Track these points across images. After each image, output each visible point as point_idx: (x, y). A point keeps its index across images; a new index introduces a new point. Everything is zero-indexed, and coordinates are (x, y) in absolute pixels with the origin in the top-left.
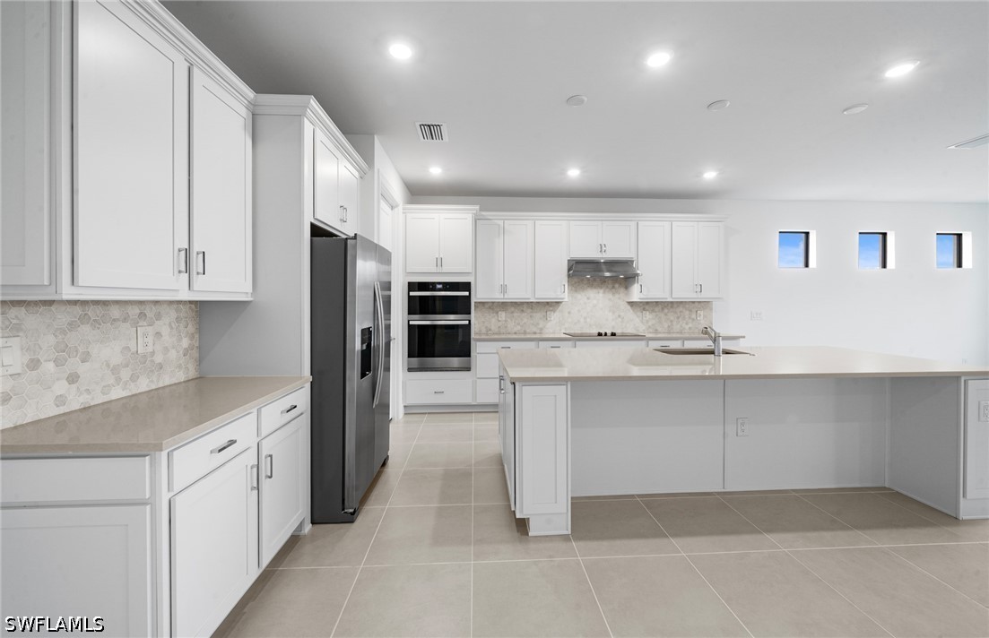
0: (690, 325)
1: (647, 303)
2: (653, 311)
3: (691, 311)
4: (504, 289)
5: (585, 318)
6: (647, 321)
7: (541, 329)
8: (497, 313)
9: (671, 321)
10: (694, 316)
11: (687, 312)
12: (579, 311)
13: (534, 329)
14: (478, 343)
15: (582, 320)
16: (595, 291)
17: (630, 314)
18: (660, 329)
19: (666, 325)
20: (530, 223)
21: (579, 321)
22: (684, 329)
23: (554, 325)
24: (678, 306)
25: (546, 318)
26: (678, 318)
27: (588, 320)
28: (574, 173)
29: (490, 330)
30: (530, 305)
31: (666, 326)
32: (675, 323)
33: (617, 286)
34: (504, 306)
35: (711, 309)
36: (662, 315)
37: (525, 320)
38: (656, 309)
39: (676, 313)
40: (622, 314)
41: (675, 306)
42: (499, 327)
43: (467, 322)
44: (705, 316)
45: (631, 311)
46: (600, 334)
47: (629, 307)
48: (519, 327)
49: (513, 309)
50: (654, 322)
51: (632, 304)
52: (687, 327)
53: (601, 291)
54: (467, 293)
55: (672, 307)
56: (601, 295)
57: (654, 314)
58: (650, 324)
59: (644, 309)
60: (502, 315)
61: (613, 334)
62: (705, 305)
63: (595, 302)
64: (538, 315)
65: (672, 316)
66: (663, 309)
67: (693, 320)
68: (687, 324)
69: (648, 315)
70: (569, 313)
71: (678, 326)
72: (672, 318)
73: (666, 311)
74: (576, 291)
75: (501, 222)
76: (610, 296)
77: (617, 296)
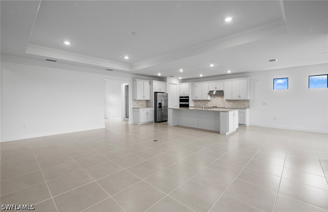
0: (243, 106)
1: (231, 100)
2: (232, 102)
3: (243, 102)
4: (197, 97)
6: (231, 105)
10: (244, 104)
11: (242, 103)
15: (215, 104)
16: (218, 97)
17: (227, 103)
18: (234, 107)
19: (236, 106)
24: (239, 101)
25: (207, 103)
28: (201, 76)
30: (202, 100)
33: (223, 96)
34: (200, 101)
35: (249, 102)
36: (235, 103)
37: (203, 104)
38: (233, 102)
43: (188, 104)
44: (247, 104)
47: (226, 101)
50: (233, 105)
52: (242, 106)
53: (220, 97)
54: (188, 98)
58: (232, 105)
60: (199, 103)
61: (216, 107)
62: (247, 101)
63: (218, 100)
64: (206, 103)
66: (235, 102)
68: (242, 105)
69: (231, 103)
72: (238, 104)
73: (236, 102)
75: (196, 84)
76: (222, 98)
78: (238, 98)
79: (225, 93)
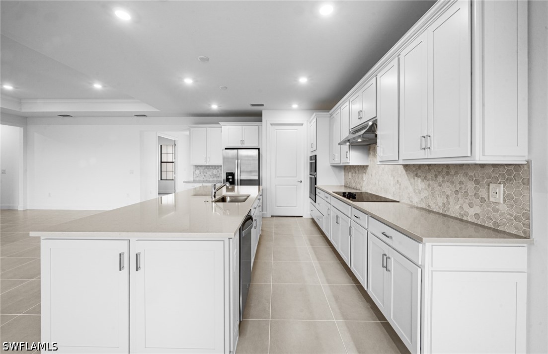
0: (477, 208)
2: (425, 178)
3: (477, 182)
6: (420, 193)
7: (361, 188)
9: (447, 197)
10: (483, 193)
11: (471, 185)
12: (376, 174)
17: (405, 180)
21: (375, 183)
22: (467, 214)
23: (365, 184)
24: (456, 173)
25: (362, 177)
26: (457, 192)
27: (380, 183)
30: (358, 168)
31: (440, 204)
32: (451, 200)
36: (436, 185)
37: (357, 179)
38: (429, 176)
39: (452, 183)
41: (453, 172)
42: (349, 183)
43: (314, 177)
45: (406, 177)
47: (404, 172)
48: (355, 184)
49: (353, 171)
50: (426, 194)
52: (472, 212)
55: (448, 173)
57: (427, 182)
58: (422, 195)
59: (417, 175)
60: (350, 175)
65: (448, 189)
66: (436, 176)
67: (483, 200)
70: (371, 175)
71: (457, 207)
72: (449, 193)
73: (440, 179)
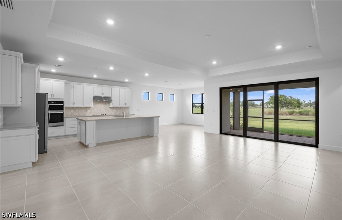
1: (114, 107)
4: (74, 103)
5: (98, 111)
6: (114, 112)
7: (85, 114)
8: (71, 110)
11: (124, 109)
12: (96, 109)
13: (83, 114)
14: (66, 118)
15: (97, 112)
16: (101, 104)
17: (110, 110)
18: (117, 113)
19: (119, 113)
20: (82, 86)
21: (96, 112)
23: (89, 113)
26: (122, 111)
27: (99, 112)
28: (95, 76)
29: (68, 115)
30: (81, 108)
33: (106, 103)
34: (73, 108)
36: (118, 110)
37: (80, 112)
40: (108, 110)
41: (121, 108)
42: (71, 114)
43: (62, 113)
44: (128, 111)
46: (102, 115)
48: (78, 114)
49: (76, 109)
51: (110, 107)
54: (62, 104)
56: (102, 105)
60: (72, 111)
61: (105, 115)
62: (128, 108)
63: (101, 107)
64: (84, 111)
69: (114, 110)
70: (93, 110)
72: (120, 111)
74: (95, 104)
75: (73, 85)
76: (105, 105)
77: (107, 105)
78: (124, 106)
79: (112, 99)
